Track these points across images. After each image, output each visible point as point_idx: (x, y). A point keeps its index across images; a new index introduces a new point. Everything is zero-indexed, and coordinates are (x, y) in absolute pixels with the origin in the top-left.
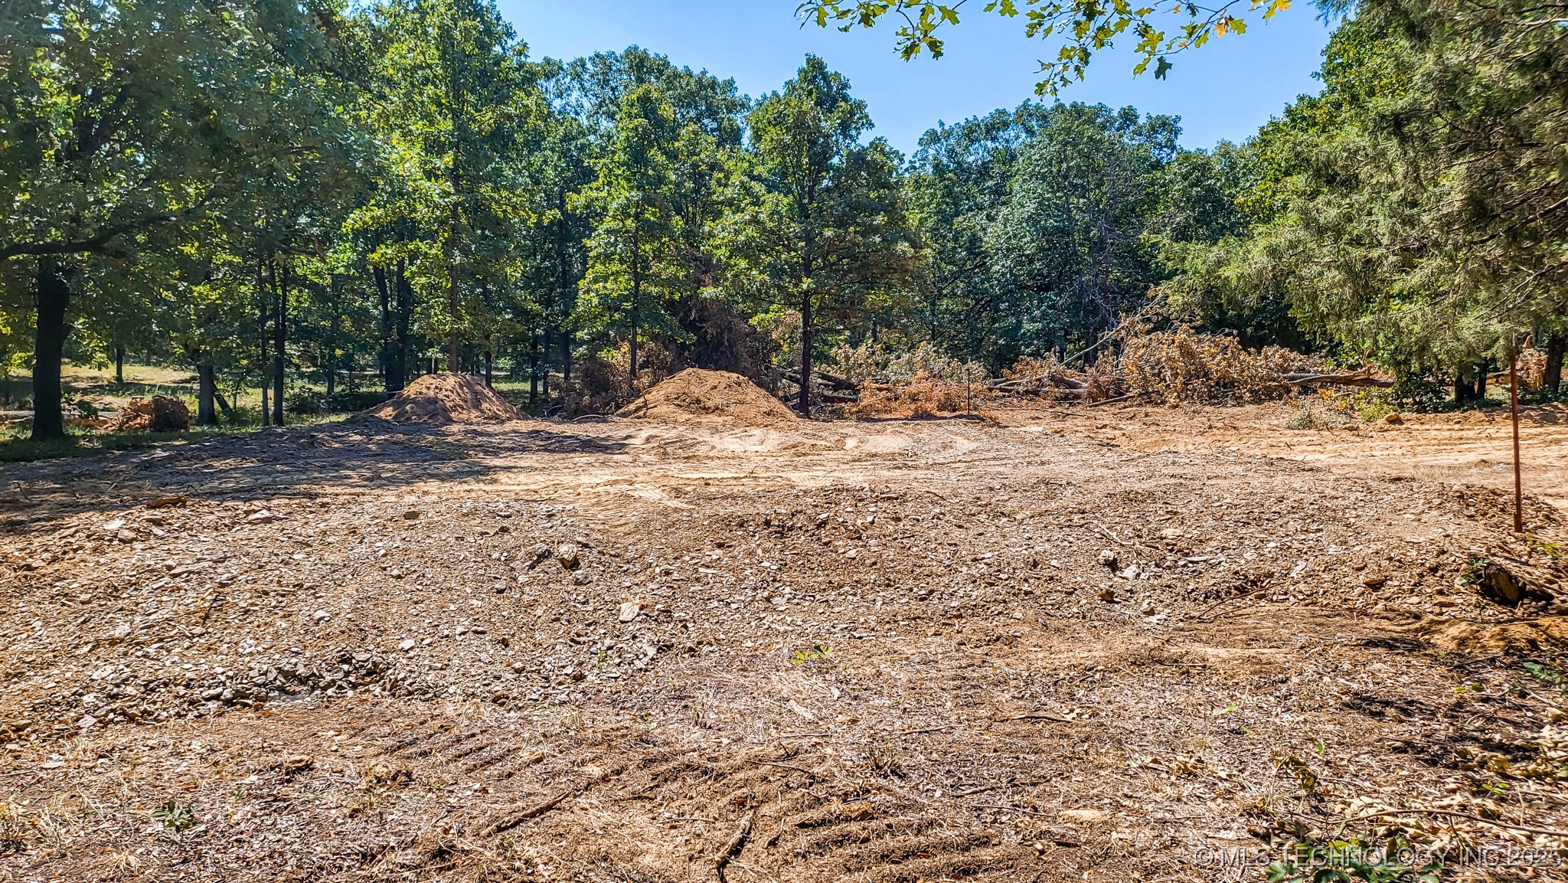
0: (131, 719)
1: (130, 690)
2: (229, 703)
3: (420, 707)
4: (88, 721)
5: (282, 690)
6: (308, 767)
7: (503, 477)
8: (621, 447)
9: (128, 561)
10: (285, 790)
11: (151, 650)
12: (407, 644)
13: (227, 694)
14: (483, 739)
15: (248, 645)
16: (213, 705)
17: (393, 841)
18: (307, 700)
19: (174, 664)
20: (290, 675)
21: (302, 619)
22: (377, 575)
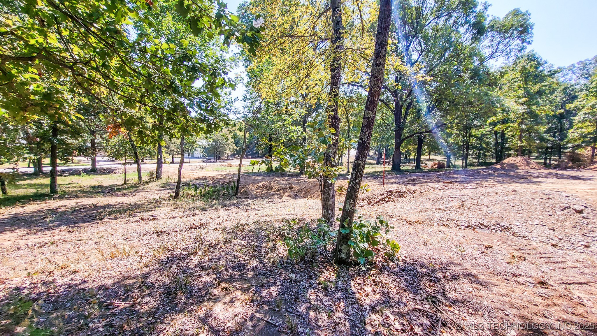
0: (444, 225)
1: (444, 219)
2: (466, 227)
3: (524, 241)
4: (435, 224)
5: (480, 227)
6: (491, 247)
7: (542, 184)
8: (589, 179)
9: (441, 193)
10: (486, 251)
11: (448, 212)
12: (518, 224)
13: (466, 225)
14: (550, 255)
15: (470, 215)
16: (463, 227)
17: (523, 274)
18: (487, 231)
19: (452, 216)
20: (482, 225)
21: (485, 212)
22: (505, 205)
